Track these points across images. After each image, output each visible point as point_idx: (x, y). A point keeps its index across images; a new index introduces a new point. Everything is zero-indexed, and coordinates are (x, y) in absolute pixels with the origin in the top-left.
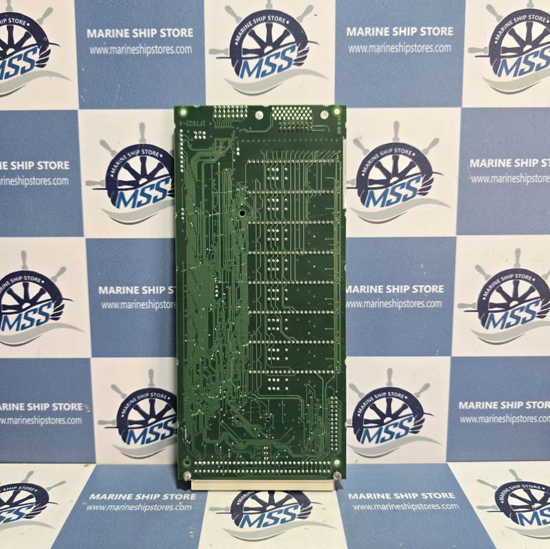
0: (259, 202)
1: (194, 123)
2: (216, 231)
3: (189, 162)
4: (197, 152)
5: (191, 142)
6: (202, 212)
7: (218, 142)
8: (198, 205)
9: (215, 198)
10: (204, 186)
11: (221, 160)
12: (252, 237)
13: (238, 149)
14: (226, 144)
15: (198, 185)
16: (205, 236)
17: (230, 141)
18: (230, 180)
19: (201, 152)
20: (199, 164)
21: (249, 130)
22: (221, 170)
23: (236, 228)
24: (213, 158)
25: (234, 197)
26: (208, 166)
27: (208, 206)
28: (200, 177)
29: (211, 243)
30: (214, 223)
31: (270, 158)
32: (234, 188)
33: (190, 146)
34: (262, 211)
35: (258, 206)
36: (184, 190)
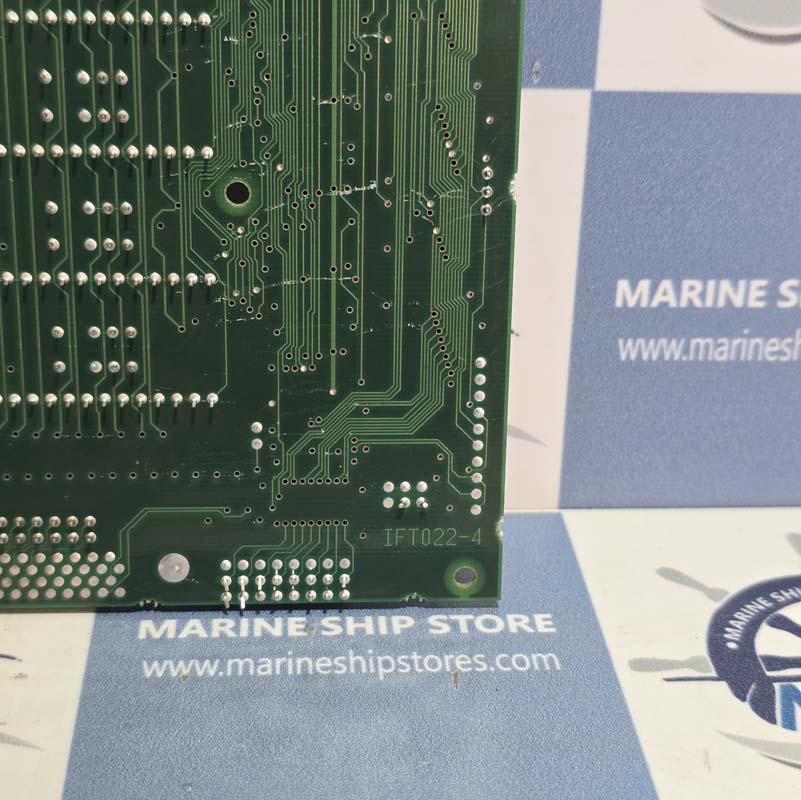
0: (168, 239)
1: (424, 538)
2: (350, 116)
3: (450, 395)
4: (419, 435)
5: (441, 469)
6: (408, 201)
7: (335, 470)
8: (422, 228)
9: (350, 256)
10: (396, 305)
11: (326, 405)
12: (197, 88)
13: (258, 444)
14: (305, 463)
15: (417, 311)
16: (397, 96)
17: (287, 474)
18: (289, 326)
19: (403, 431)
20: (410, 388)
21: (216, 517)
22: (324, 366)
23: (266, 128)
24: (357, 412)
25: (274, 260)
26: (379, 381)
27: (380, 223)
28: (412, 338)
29: (370, 67)
30: (357, 154)
31: (128, 413)
32: (274, 294)
33: (445, 454)
34: (155, 200)
35: (171, 220)
36: (476, 287)
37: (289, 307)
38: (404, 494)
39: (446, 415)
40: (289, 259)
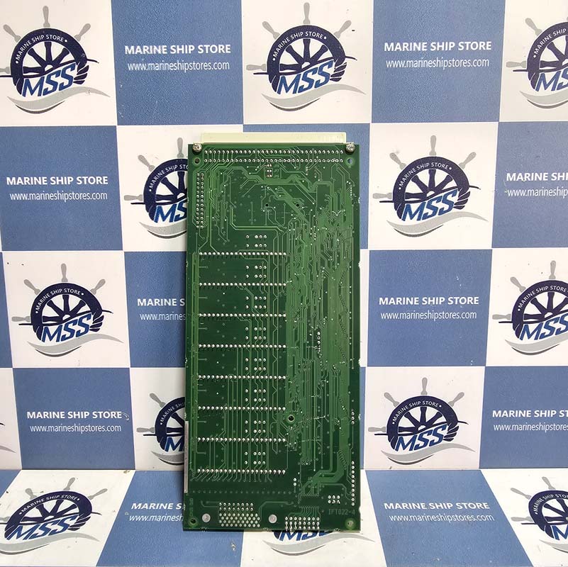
37: (303, 448)
38: (334, 499)
39: (344, 477)
40: (304, 435)
